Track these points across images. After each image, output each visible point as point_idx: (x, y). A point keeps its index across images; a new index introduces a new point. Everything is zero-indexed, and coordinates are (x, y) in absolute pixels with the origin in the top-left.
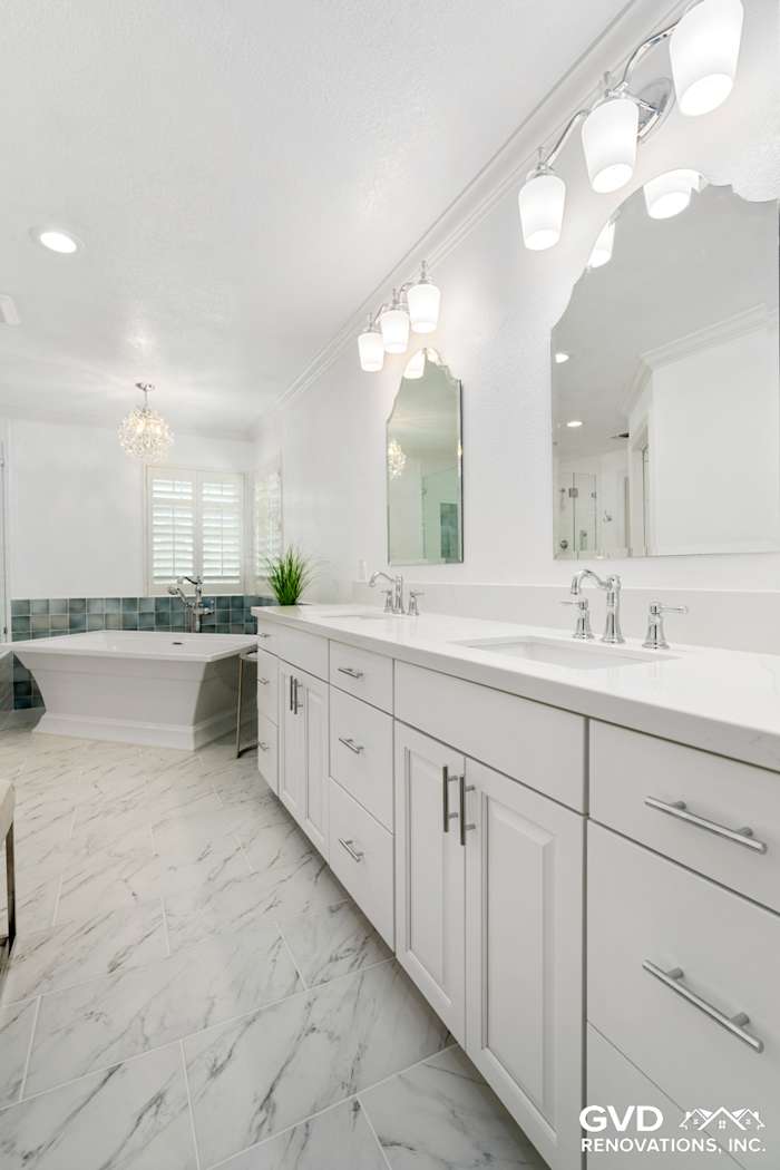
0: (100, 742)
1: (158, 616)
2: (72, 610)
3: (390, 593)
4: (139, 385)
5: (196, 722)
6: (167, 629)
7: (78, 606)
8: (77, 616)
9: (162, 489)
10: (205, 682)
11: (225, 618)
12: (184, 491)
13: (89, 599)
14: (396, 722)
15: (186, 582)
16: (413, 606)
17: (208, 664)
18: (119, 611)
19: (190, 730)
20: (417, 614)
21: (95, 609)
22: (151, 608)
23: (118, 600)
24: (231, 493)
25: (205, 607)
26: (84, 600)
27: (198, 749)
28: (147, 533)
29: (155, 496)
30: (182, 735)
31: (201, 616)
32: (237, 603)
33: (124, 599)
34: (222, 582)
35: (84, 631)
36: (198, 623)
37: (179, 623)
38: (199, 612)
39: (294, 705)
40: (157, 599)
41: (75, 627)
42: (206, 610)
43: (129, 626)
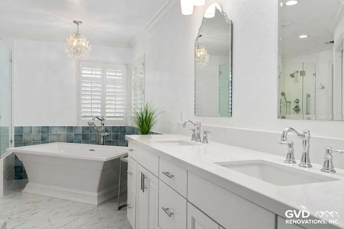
0: (53, 198)
1: (83, 135)
2: (42, 132)
3: (194, 131)
4: (75, 22)
5: (98, 191)
6: (88, 143)
7: (45, 130)
8: (45, 135)
9: (86, 72)
10: (103, 171)
11: (116, 137)
12: (97, 73)
13: (51, 127)
14: (188, 203)
15: (96, 119)
16: (205, 138)
17: (105, 162)
18: (65, 133)
19: (96, 194)
20: (207, 142)
21: (53, 132)
22: (80, 132)
23: (65, 127)
24: (121, 74)
25: (106, 132)
26: (48, 127)
27: (99, 205)
28: (79, 95)
29: (83, 76)
30: (92, 197)
31: (103, 137)
32: (122, 130)
33: (67, 127)
34: (115, 119)
35: (48, 142)
36: (102, 139)
37: (93, 139)
38: (102, 134)
39: (143, 188)
40: (83, 127)
41: (44, 141)
42: (106, 133)
43: (70, 140)
